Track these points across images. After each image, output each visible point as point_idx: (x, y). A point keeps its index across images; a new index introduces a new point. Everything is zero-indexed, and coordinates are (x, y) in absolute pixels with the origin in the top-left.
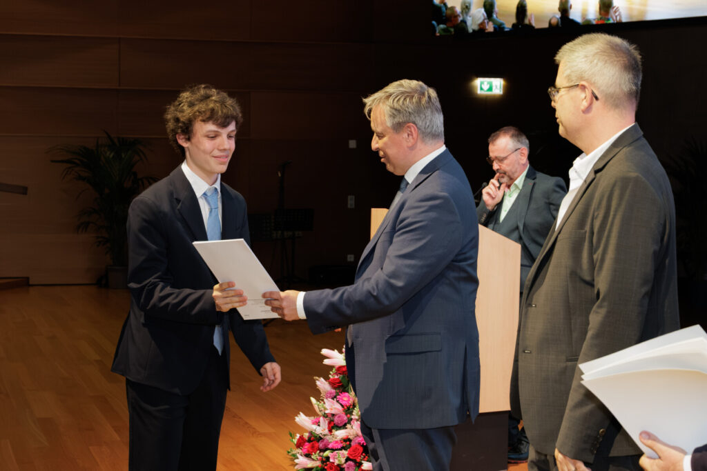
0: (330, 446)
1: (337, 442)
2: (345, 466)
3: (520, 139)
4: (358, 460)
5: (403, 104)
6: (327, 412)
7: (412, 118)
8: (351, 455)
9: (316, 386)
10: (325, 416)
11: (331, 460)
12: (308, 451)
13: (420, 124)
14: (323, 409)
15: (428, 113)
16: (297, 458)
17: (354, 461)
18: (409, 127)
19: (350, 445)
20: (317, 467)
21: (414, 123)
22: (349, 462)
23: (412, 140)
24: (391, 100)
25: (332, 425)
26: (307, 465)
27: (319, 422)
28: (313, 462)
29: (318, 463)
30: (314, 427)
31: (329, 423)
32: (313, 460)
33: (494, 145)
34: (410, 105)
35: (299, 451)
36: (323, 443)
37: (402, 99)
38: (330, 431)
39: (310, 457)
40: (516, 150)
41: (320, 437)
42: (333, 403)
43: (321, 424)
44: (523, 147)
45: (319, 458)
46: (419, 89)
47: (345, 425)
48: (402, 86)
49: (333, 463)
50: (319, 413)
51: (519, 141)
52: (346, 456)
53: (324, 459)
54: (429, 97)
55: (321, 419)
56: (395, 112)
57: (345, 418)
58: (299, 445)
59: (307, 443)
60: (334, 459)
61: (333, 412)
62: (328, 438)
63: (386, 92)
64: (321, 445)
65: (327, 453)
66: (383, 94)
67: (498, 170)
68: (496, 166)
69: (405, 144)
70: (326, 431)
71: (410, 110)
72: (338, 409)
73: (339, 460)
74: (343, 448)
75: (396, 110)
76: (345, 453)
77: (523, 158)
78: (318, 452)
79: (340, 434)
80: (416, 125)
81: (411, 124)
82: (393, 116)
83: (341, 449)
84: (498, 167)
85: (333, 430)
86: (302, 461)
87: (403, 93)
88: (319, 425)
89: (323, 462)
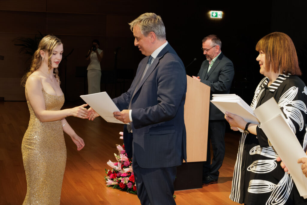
0: (121, 175)
1: (125, 174)
2: (128, 184)
3: (216, 41)
4: (133, 182)
5: (148, 23)
6: (121, 160)
7: (153, 29)
8: (130, 179)
9: (117, 148)
10: (120, 162)
11: (122, 182)
12: (112, 177)
13: (156, 31)
14: (119, 159)
15: (159, 26)
16: (108, 180)
17: (132, 182)
18: (151, 33)
19: (130, 175)
20: (116, 185)
21: (153, 31)
22: (130, 183)
23: (153, 39)
24: (142, 22)
25: (123, 166)
26: (111, 183)
27: (117, 164)
28: (114, 182)
29: (117, 183)
30: (115, 166)
31: (122, 165)
32: (114, 181)
33: (204, 43)
34: (151, 24)
35: (109, 177)
36: (119, 174)
37: (147, 21)
38: (122, 169)
39: (113, 180)
40: (214, 46)
41: (117, 171)
42: (124, 156)
43: (118, 166)
44: (217, 45)
45: (116, 180)
46: (154, 16)
47: (129, 166)
48: (146, 15)
49: (123, 183)
50: (118, 161)
51: (215, 42)
52: (129, 180)
53: (119, 181)
54: (158, 19)
55: (119, 163)
56: (144, 28)
57: (129, 163)
58: (109, 175)
59: (112, 174)
60: (123, 181)
61: (124, 160)
62: (121, 171)
63: (139, 19)
64: (118, 175)
65: (120, 178)
66: (138, 20)
67: (206, 54)
68: (205, 53)
69: (150, 41)
70: (120, 169)
71: (151, 26)
72: (126, 159)
73: (125, 182)
74: (128, 176)
75: (145, 26)
76: (128, 178)
77: (217, 50)
78: (117, 178)
79: (126, 170)
80: (154, 32)
81: (152, 32)
82: (144, 29)
83: (126, 177)
84: (206, 53)
85: (123, 168)
86: (110, 182)
87: (147, 19)
88: (117, 166)
89: (118, 182)
